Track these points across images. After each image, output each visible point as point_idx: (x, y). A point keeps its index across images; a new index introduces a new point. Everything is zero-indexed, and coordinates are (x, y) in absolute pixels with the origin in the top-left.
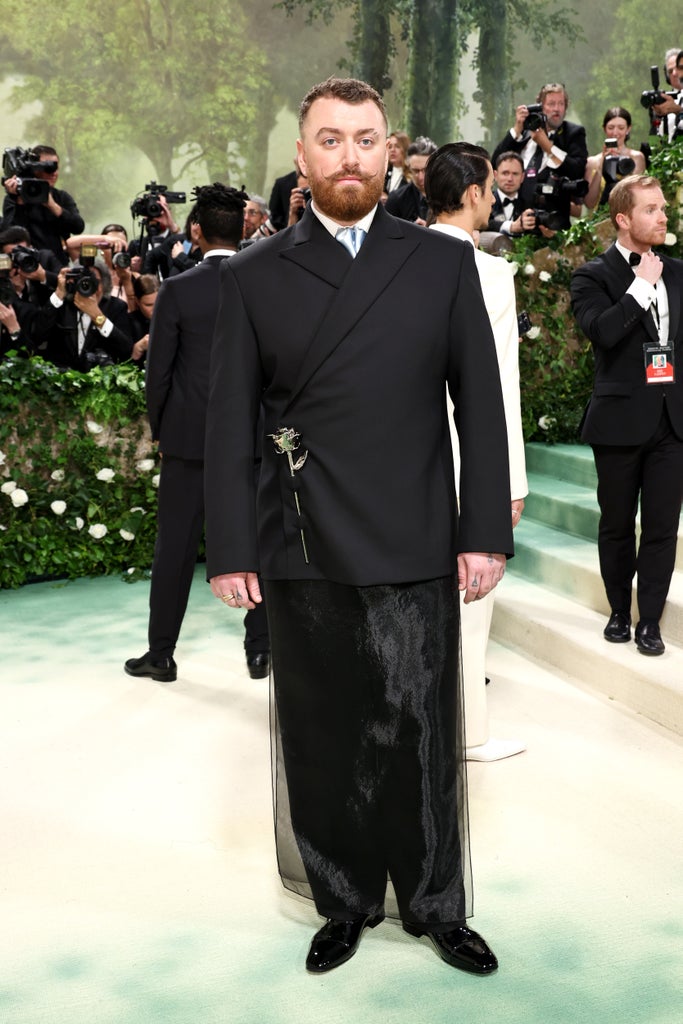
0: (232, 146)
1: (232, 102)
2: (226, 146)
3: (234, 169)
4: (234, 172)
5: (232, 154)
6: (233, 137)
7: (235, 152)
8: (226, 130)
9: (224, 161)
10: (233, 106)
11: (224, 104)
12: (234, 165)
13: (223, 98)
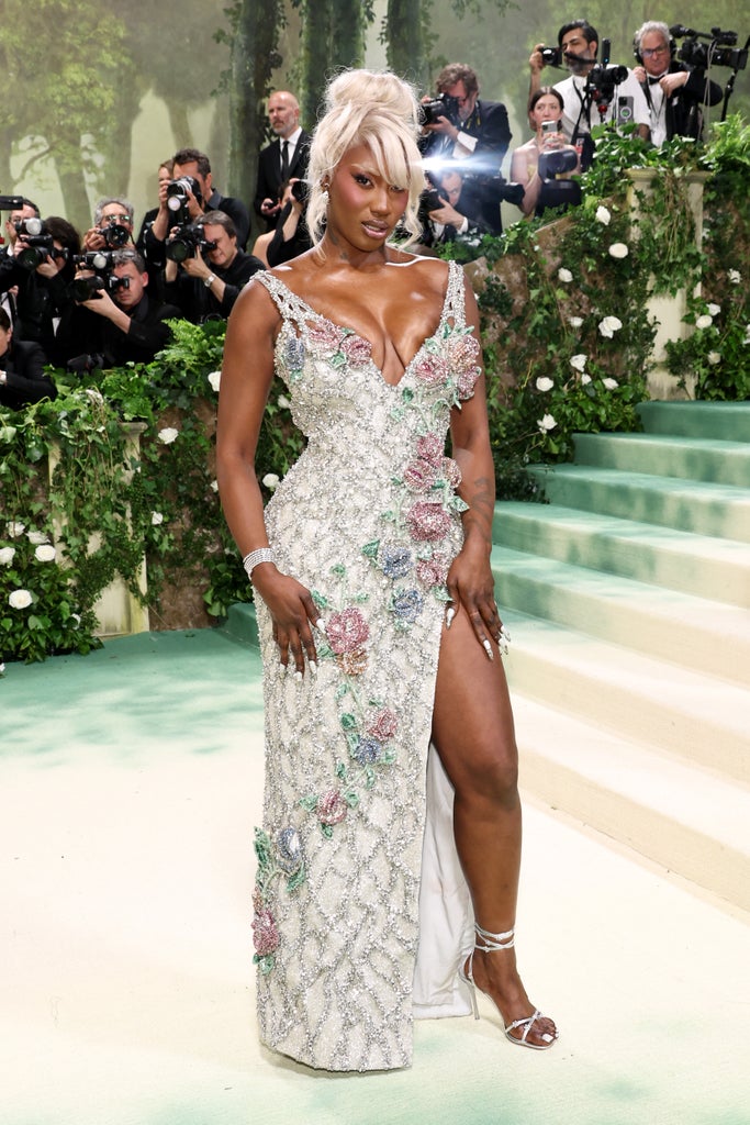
0: (86, 139)
1: (83, 84)
2: (79, 138)
3: (89, 168)
4: (89, 172)
5: (86, 149)
6: (87, 128)
7: (90, 147)
8: (78, 119)
9: (76, 158)
10: (85, 90)
11: (74, 87)
12: (89, 163)
13: (72, 80)
